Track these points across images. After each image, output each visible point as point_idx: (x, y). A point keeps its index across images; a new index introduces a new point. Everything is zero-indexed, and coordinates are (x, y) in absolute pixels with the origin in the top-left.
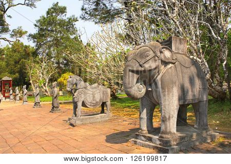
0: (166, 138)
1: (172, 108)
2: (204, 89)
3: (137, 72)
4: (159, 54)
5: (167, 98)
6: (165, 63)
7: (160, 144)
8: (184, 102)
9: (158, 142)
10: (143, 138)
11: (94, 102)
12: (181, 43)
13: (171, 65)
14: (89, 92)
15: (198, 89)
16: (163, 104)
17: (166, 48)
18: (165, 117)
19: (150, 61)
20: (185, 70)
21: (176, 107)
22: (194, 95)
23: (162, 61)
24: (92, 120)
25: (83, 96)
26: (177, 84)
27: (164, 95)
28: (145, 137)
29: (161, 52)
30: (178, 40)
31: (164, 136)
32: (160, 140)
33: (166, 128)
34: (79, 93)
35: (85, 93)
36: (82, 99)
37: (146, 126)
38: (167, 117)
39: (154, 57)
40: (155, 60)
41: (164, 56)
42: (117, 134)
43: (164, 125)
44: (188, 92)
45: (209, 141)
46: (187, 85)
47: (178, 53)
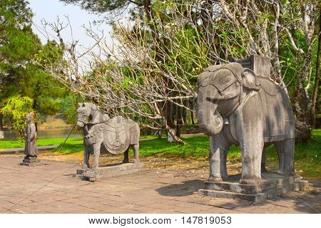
0: (249, 183)
1: (257, 146)
2: (291, 123)
3: (215, 101)
4: (240, 79)
5: (251, 134)
6: (247, 90)
7: (242, 192)
8: (269, 139)
9: (239, 190)
10: (216, 187)
11: (118, 144)
12: (263, 64)
13: (254, 93)
14: (111, 129)
15: (284, 123)
16: (245, 141)
17: (249, 71)
18: (249, 157)
19: (231, 87)
20: (271, 99)
21: (260, 146)
22: (280, 131)
23: (244, 87)
24: (115, 173)
25: (102, 135)
26: (262, 116)
27: (247, 131)
28: (219, 185)
29: (243, 76)
30: (260, 60)
31: (247, 181)
32: (242, 187)
33: (249, 171)
34: (96, 131)
35: (105, 131)
36: (102, 140)
37: (219, 171)
38: (251, 157)
39: (235, 82)
40: (237, 87)
41: (247, 80)
42: (169, 187)
43: (246, 168)
44: (273, 126)
45: (298, 190)
46: (273, 117)
47: (260, 77)
